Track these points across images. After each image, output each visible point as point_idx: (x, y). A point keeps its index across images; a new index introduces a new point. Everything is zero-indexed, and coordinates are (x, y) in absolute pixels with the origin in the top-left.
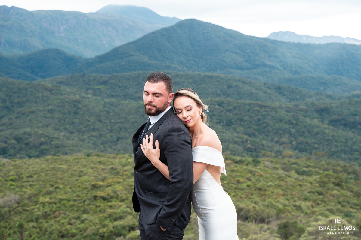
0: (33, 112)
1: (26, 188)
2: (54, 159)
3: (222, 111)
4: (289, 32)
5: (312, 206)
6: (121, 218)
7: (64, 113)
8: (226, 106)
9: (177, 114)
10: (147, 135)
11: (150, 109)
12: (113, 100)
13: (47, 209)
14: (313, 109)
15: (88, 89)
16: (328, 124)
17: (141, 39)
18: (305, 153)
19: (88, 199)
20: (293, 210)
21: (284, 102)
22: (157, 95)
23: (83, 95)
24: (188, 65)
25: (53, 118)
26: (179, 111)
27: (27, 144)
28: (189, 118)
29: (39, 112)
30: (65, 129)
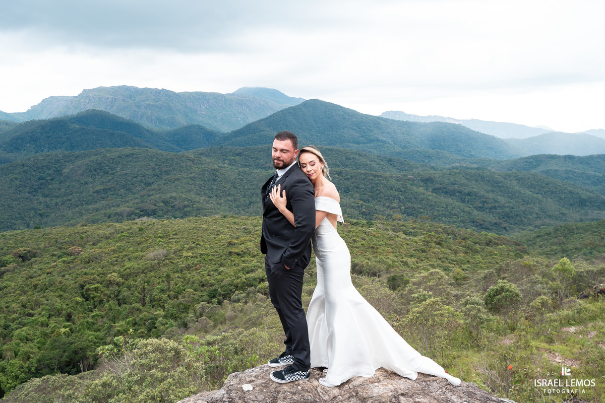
0: (178, 179)
1: (172, 244)
2: (196, 220)
3: (340, 180)
4: (399, 112)
5: (417, 262)
6: (252, 271)
7: (204, 181)
8: (344, 175)
9: (302, 168)
10: (275, 186)
11: (278, 164)
12: (246, 169)
13: (190, 262)
14: (419, 178)
15: (225, 160)
16: (432, 192)
17: (270, 117)
18: (412, 217)
19: (224, 254)
20: (401, 265)
21: (394, 172)
22: (285, 151)
23: (221, 165)
24: (312, 139)
25: (194, 184)
26: (304, 165)
27: (173, 207)
28: (312, 172)
29: (183, 180)
30: (205, 194)
